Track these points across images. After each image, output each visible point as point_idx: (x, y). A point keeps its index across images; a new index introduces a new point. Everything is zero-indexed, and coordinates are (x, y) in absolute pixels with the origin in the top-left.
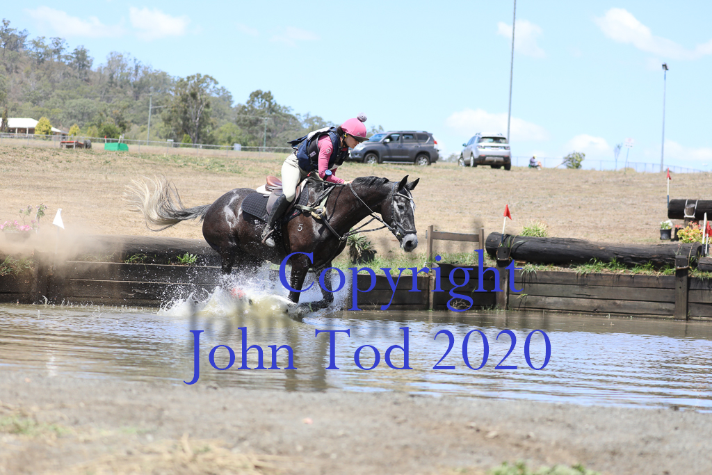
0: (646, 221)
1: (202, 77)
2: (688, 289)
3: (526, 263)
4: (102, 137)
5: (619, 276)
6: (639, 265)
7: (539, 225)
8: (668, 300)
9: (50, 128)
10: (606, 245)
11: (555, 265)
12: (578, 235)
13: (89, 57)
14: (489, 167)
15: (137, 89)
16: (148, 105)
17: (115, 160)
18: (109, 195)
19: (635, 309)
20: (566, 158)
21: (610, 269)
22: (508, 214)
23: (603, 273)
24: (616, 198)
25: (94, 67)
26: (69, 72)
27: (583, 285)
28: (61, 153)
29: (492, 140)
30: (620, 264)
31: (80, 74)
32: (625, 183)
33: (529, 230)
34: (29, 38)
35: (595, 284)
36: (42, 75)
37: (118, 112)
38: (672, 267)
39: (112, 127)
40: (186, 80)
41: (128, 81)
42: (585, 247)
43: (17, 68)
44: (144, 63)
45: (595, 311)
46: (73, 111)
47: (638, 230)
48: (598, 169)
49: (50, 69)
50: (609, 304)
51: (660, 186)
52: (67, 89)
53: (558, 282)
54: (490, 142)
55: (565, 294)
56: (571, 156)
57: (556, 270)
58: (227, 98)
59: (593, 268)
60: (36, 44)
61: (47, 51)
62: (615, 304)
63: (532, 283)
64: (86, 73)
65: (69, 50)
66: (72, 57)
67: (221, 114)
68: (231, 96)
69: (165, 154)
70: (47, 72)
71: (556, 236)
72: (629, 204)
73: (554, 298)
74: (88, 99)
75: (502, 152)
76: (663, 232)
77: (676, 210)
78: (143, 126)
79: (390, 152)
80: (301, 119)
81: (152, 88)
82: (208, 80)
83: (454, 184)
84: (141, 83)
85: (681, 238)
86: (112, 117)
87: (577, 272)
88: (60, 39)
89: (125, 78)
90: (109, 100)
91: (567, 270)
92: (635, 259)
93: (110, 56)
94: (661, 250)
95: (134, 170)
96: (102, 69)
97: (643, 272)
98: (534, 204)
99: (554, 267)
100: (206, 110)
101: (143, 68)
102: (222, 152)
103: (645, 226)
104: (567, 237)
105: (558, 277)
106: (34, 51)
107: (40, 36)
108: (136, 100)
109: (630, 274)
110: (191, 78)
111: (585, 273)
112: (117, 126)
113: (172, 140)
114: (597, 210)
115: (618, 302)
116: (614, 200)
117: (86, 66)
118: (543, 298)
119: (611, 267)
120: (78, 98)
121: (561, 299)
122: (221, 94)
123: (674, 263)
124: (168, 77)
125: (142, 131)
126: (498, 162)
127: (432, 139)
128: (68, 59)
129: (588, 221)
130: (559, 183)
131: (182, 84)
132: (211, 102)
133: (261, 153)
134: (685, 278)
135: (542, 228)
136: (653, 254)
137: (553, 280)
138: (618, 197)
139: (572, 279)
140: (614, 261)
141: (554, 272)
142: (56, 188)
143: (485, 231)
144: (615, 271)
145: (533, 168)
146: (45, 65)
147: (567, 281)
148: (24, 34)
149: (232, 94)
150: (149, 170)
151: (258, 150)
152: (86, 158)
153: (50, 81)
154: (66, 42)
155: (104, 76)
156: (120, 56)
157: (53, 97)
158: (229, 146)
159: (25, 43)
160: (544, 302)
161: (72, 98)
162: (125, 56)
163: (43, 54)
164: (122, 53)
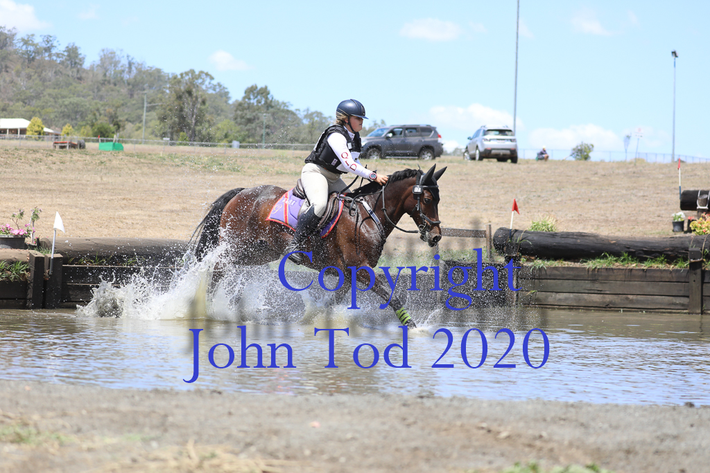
0: (657, 213)
1: (197, 73)
2: (703, 283)
3: (536, 259)
4: (95, 136)
5: (632, 269)
6: (652, 259)
7: (548, 220)
8: (681, 293)
9: (42, 128)
10: (617, 239)
11: (565, 260)
12: (588, 229)
13: (80, 54)
14: (495, 160)
15: (131, 87)
16: (143, 104)
17: (110, 160)
18: (105, 197)
19: (648, 304)
20: (574, 149)
21: (622, 264)
22: (515, 208)
23: (614, 267)
24: (626, 190)
25: (87, 65)
26: (61, 70)
27: (594, 280)
28: (54, 154)
29: (497, 133)
30: (632, 257)
31: (73, 72)
32: (635, 175)
33: (538, 225)
34: (18, 37)
35: (607, 279)
36: (33, 74)
37: (112, 110)
38: (685, 260)
39: (106, 126)
40: (179, 77)
41: (122, 79)
42: (596, 241)
43: (6, 67)
44: (137, 59)
45: (607, 307)
46: (66, 110)
47: (649, 222)
48: (607, 160)
49: (41, 67)
50: (621, 300)
51: (672, 177)
52: (59, 88)
53: (568, 277)
54: (496, 135)
55: (575, 290)
56: (579, 148)
57: (566, 266)
58: (224, 95)
59: (605, 263)
60: (26, 42)
61: (37, 49)
62: (627, 299)
63: (542, 279)
65: (60, 47)
66: (63, 55)
67: (218, 111)
68: (227, 93)
69: (161, 153)
70: (39, 70)
71: (565, 230)
72: (640, 196)
73: (565, 294)
74: (81, 98)
75: (508, 145)
76: (675, 224)
77: (688, 201)
78: (138, 125)
79: (393, 147)
80: (301, 114)
81: (146, 86)
82: (204, 76)
83: (459, 179)
84: (136, 81)
85: (694, 230)
86: (105, 116)
87: (588, 267)
88: (51, 37)
89: (119, 75)
90: (101, 98)
91: (578, 265)
92: (647, 252)
93: (102, 54)
94: (673, 242)
95: (130, 169)
96: (95, 66)
97: (655, 265)
98: (542, 197)
99: (564, 262)
100: (203, 107)
101: (136, 65)
102: (219, 150)
103: (657, 218)
104: (577, 231)
105: (568, 273)
106: (24, 48)
107: (30, 34)
108: (131, 98)
109: (643, 268)
110: (184, 75)
111: (596, 268)
112: (111, 126)
113: (168, 139)
114: (607, 203)
115: (631, 297)
116: (624, 192)
117: (78, 64)
118: (554, 295)
119: (622, 261)
120: (70, 98)
121: (572, 295)
122: (218, 90)
123: (687, 256)
124: (162, 74)
125: (137, 130)
126: (504, 155)
127: (436, 132)
128: (60, 57)
129: (598, 214)
130: (568, 176)
131: (176, 81)
132: (208, 99)
133: (261, 150)
134: (699, 271)
135: (551, 222)
136: (666, 247)
137: (563, 275)
138: (628, 189)
139: (583, 274)
140: (626, 255)
141: (564, 268)
142: (50, 190)
143: (492, 226)
144: (627, 265)
145: (540, 161)
146: (35, 63)
147: (577, 276)
148: (14, 31)
149: (229, 90)
150: (145, 169)
151: (257, 147)
152: (80, 159)
153: (41, 80)
154: (57, 40)
155: (97, 74)
156: (113, 53)
157: (44, 96)
158: (227, 144)
159: (14, 42)
160: (555, 298)
161: (63, 97)
162: (118, 53)
163: (33, 52)
164: (115, 50)
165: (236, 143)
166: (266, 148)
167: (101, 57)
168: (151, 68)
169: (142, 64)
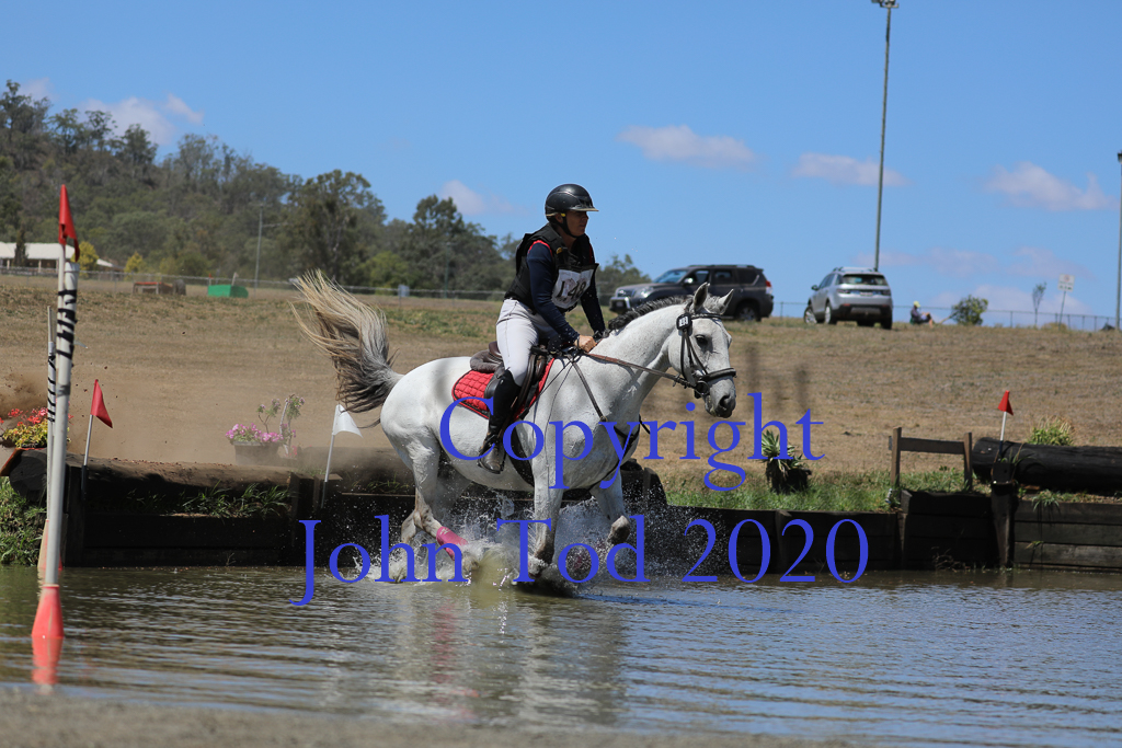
1: (344, 176)
3: (1042, 489)
4: (181, 273)
7: (1059, 427)
9: (95, 260)
11: (1090, 493)
13: (149, 143)
14: (855, 323)
15: (228, 196)
20: (956, 308)
22: (1008, 408)
24: (1106, 376)
25: (159, 160)
26: (118, 167)
29: (860, 280)
31: (136, 171)
33: (1043, 434)
34: (51, 113)
36: (73, 172)
37: (205, 233)
39: (197, 258)
40: (316, 181)
41: (215, 183)
43: (33, 161)
44: (240, 153)
46: (126, 233)
48: (1006, 325)
49: (86, 162)
52: (115, 197)
53: (1095, 520)
54: (858, 283)
55: (1107, 541)
56: (965, 305)
57: (1092, 501)
58: (377, 211)
60: (63, 122)
61: (81, 133)
63: (1053, 523)
64: (145, 170)
65: (118, 129)
66: (121, 143)
67: (371, 237)
68: (382, 208)
70: (82, 168)
71: (1092, 444)
73: (1089, 547)
74: (149, 212)
75: (878, 298)
80: (500, 243)
81: (252, 194)
82: (354, 181)
84: (236, 187)
86: (196, 241)
88: (102, 114)
89: (210, 178)
90: (184, 212)
91: (1111, 500)
93: (183, 142)
96: (173, 161)
99: (1089, 496)
100: (351, 230)
101: (237, 161)
105: (1095, 513)
106: (60, 131)
107: (69, 109)
108: (228, 213)
110: (324, 179)
112: (205, 258)
117: (146, 158)
118: (1071, 548)
120: (132, 211)
121: (1100, 550)
122: (366, 204)
124: (279, 176)
126: (871, 315)
127: (762, 277)
128: (116, 147)
131: (311, 189)
133: (440, 300)
135: (1064, 430)
137: (1087, 517)
139: (1120, 515)
141: (1089, 504)
146: (78, 156)
147: (1110, 519)
148: (44, 104)
149: (384, 204)
151: (434, 295)
153: (86, 182)
154: (113, 119)
155: (175, 175)
156: (202, 142)
157: (91, 209)
158: (390, 289)
159: (44, 121)
160: (1073, 554)
161: (123, 210)
162: (209, 142)
163: (75, 138)
164: (205, 138)
165: (404, 289)
166: (449, 296)
167: (181, 147)
168: (261, 167)
169: (246, 161)
